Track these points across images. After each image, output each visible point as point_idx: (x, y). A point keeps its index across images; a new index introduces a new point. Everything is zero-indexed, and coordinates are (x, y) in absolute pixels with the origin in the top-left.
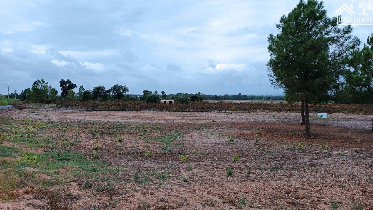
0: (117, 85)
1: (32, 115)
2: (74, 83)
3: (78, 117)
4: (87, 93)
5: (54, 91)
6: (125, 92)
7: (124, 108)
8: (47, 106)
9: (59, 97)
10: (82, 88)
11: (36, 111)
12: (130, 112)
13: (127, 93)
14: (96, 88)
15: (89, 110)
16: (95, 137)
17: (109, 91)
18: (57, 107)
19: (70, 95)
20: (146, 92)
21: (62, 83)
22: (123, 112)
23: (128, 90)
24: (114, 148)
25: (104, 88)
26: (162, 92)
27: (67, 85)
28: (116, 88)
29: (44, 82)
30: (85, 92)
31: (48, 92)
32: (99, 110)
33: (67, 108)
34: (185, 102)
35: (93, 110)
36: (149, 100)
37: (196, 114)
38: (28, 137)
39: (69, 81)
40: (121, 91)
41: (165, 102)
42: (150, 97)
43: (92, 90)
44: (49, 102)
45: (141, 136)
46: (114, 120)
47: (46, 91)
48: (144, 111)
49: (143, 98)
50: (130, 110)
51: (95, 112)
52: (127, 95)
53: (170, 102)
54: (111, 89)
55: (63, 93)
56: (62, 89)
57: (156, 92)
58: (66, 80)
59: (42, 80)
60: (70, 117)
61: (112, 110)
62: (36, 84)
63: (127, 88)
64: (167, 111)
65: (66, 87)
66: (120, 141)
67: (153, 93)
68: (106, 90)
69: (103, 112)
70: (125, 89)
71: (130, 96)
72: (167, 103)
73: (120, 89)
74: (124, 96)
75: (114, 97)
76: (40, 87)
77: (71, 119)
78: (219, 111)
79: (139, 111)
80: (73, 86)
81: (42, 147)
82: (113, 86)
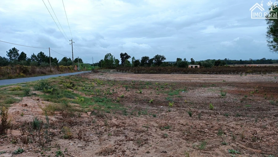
0: (158, 55)
1: (100, 77)
2: (129, 55)
3: (126, 77)
4: (137, 62)
5: (117, 61)
6: (163, 60)
7: (159, 72)
8: (111, 71)
9: (120, 65)
10: (133, 58)
11: (104, 74)
12: (163, 74)
13: (164, 61)
14: (143, 58)
15: (136, 73)
16: (127, 90)
17: (152, 60)
18: (117, 71)
19: (126, 63)
20: (178, 59)
21: (122, 55)
22: (158, 74)
23: (165, 59)
24: (134, 97)
25: (148, 57)
26: (192, 59)
27: (124, 56)
28: (157, 57)
29: (111, 55)
30: (136, 61)
31: (113, 62)
32: (142, 73)
33: (123, 72)
34: (208, 66)
35: (138, 73)
36: (179, 65)
37: (213, 75)
38: (89, 89)
39: (126, 54)
40: (160, 59)
41: (192, 67)
42: (181, 63)
43: (140, 59)
44: (113, 68)
45: (157, 90)
46: (148, 80)
47: (112, 61)
48: (173, 73)
49: (175, 64)
50: (163, 73)
51: (139, 74)
52: (165, 62)
53: (196, 67)
54: (154, 59)
55: (122, 62)
56: (121, 59)
57: (185, 59)
58: (124, 53)
59: (110, 54)
60: (121, 77)
61: (151, 73)
62: (106, 57)
63: (165, 57)
64: (191, 73)
65: (124, 58)
66: (141, 93)
67: (182, 60)
68: (150, 59)
69: (144, 74)
70: (163, 58)
71: (167, 63)
72: (193, 67)
73: (159, 58)
74: (162, 63)
75: (156, 64)
76: (109, 58)
77: (122, 79)
78: (235, 73)
79: (170, 73)
80: (128, 57)
81: (93, 94)
82: (155, 56)
